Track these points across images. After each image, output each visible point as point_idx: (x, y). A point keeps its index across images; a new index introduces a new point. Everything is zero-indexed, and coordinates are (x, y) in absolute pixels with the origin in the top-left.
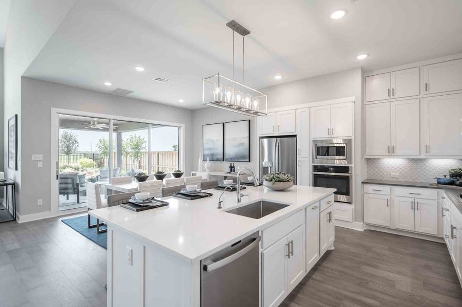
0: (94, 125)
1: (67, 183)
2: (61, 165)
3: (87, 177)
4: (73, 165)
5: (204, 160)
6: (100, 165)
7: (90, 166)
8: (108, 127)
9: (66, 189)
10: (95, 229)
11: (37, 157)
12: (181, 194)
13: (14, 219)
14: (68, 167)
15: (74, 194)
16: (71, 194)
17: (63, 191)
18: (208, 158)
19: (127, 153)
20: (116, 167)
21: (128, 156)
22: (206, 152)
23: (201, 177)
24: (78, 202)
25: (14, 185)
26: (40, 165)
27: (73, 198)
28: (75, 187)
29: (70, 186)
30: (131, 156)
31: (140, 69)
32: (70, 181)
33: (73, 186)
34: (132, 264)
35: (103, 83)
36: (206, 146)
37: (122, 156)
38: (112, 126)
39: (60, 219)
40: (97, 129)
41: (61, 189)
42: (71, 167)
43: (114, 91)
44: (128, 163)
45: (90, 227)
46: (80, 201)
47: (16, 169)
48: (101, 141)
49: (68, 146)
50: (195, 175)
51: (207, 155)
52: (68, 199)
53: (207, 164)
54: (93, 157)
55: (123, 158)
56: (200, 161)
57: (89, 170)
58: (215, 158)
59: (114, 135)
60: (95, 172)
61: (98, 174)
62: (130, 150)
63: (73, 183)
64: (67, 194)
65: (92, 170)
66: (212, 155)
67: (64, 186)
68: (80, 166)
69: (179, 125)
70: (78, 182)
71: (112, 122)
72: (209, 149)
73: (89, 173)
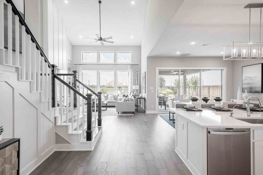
0: (172, 73)
1: (161, 100)
2: (159, 92)
3: (169, 98)
4: (163, 92)
5: (243, 91)
6: (175, 93)
7: (170, 93)
8: (178, 73)
9: (161, 103)
10: (172, 121)
11: (152, 88)
12: (212, 108)
13: (145, 112)
14: (161, 93)
15: (164, 105)
16: (163, 105)
17: (160, 104)
18: (246, 91)
19: (190, 87)
20: (183, 94)
21: (190, 89)
22: (245, 86)
23: (236, 103)
24: (165, 109)
25: (144, 99)
26: (152, 91)
27: (163, 107)
28: (164, 102)
29: (162, 102)
30: (191, 88)
31: (193, 43)
32: (162, 99)
33: (164, 101)
34: (183, 129)
35: (176, 53)
36: (245, 82)
37: (187, 89)
38: (180, 73)
39: (159, 115)
40: (174, 74)
41: (159, 103)
42: (162, 94)
43: (182, 55)
44: (190, 92)
45: (170, 120)
46: (166, 109)
47: (145, 93)
48: (175, 80)
49: (161, 84)
50: (234, 101)
51: (246, 88)
52: (161, 107)
53: (245, 95)
54: (172, 88)
55: (187, 90)
56: (239, 92)
57: (170, 95)
58: (253, 90)
59: (182, 77)
60: (173, 96)
61: (174, 97)
62: (191, 85)
63: (163, 100)
64: (161, 105)
65: (172, 96)
66: (251, 88)
67: (160, 101)
68: (166, 93)
69: (222, 68)
70: (165, 100)
71: (180, 71)
72: (248, 84)
73: (170, 97)
